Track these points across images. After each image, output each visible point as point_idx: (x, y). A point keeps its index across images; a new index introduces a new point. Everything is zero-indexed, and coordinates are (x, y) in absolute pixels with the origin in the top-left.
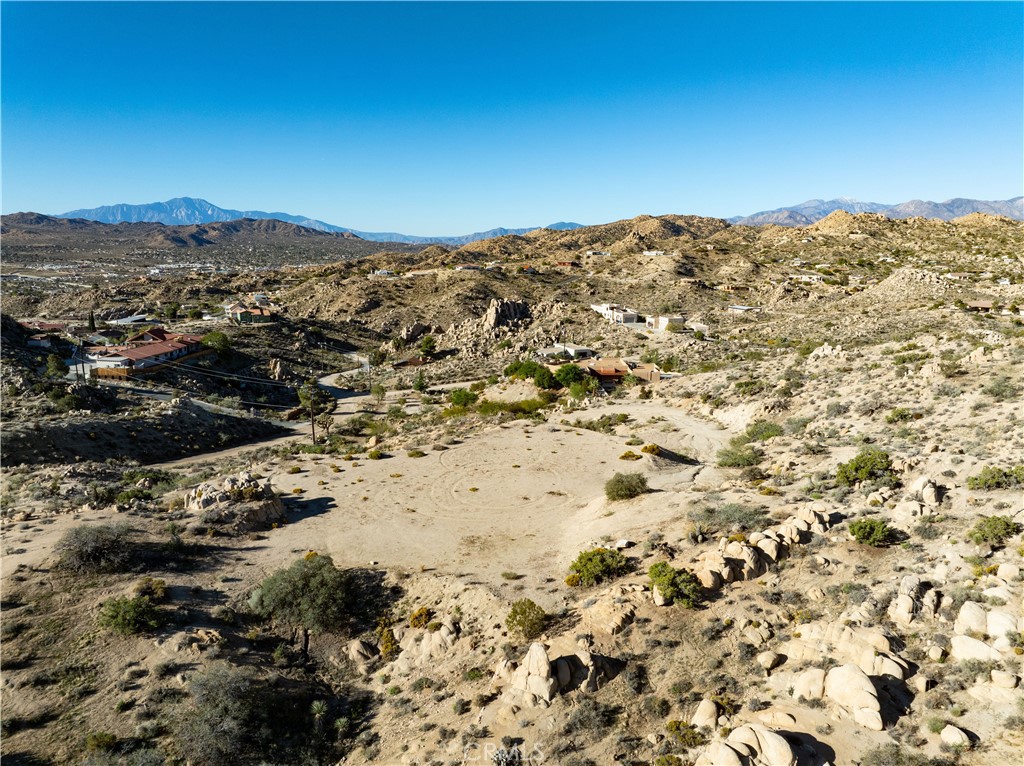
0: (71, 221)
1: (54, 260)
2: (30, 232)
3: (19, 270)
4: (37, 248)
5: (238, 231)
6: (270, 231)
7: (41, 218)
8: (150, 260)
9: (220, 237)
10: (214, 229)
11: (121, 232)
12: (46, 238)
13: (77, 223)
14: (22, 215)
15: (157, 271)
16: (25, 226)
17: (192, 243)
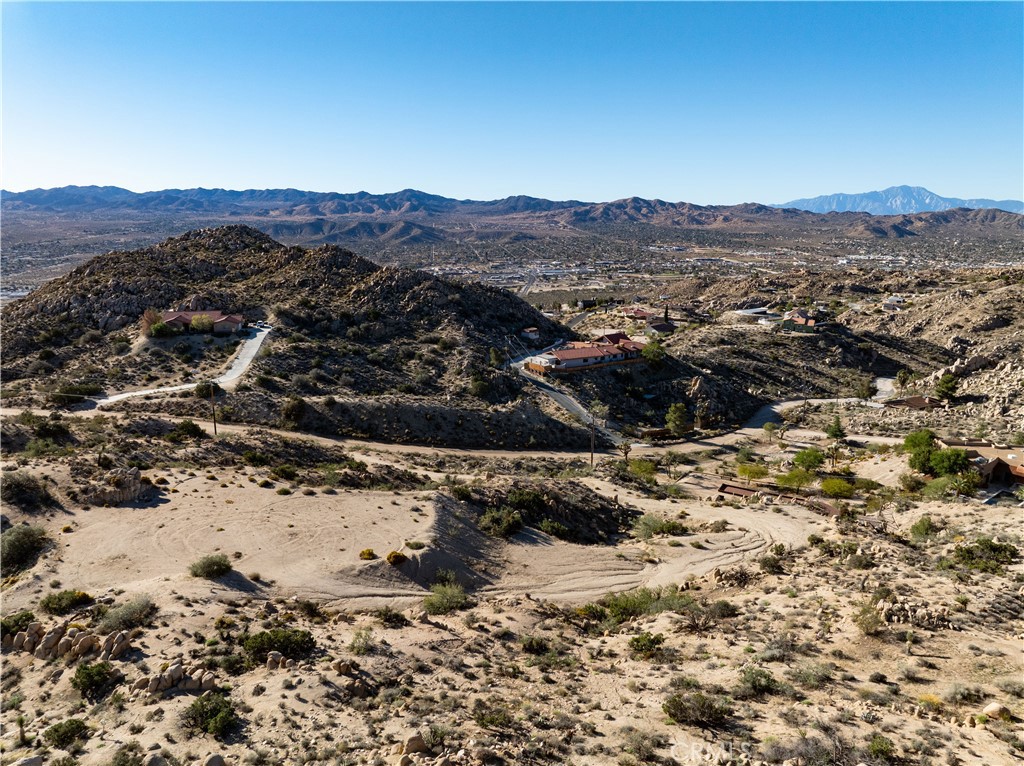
0: (784, 211)
1: (758, 247)
2: (748, 221)
3: (727, 255)
4: (748, 235)
5: (949, 222)
6: (986, 223)
7: (761, 208)
8: (844, 250)
9: (925, 229)
10: (920, 219)
11: (826, 221)
12: (760, 226)
13: (790, 212)
14: (746, 205)
15: (845, 262)
16: (746, 215)
17: (893, 234)
